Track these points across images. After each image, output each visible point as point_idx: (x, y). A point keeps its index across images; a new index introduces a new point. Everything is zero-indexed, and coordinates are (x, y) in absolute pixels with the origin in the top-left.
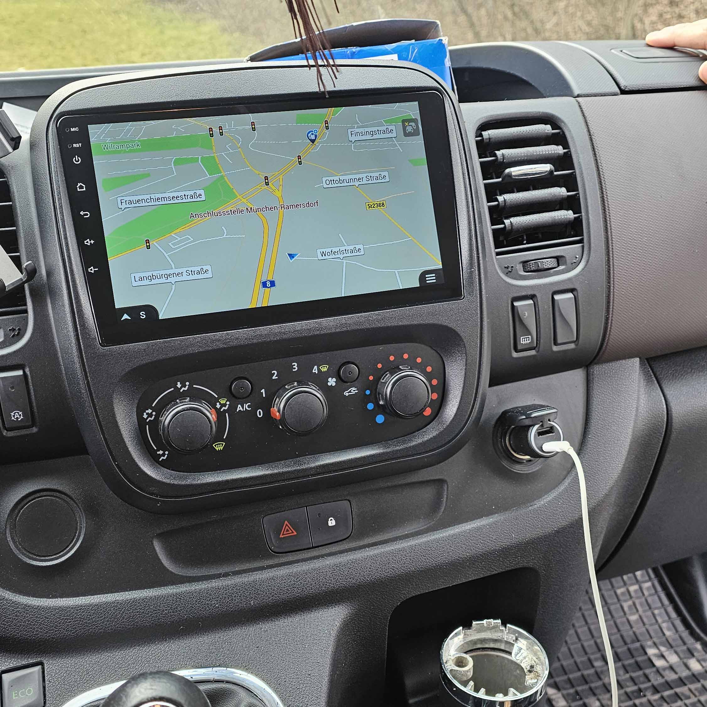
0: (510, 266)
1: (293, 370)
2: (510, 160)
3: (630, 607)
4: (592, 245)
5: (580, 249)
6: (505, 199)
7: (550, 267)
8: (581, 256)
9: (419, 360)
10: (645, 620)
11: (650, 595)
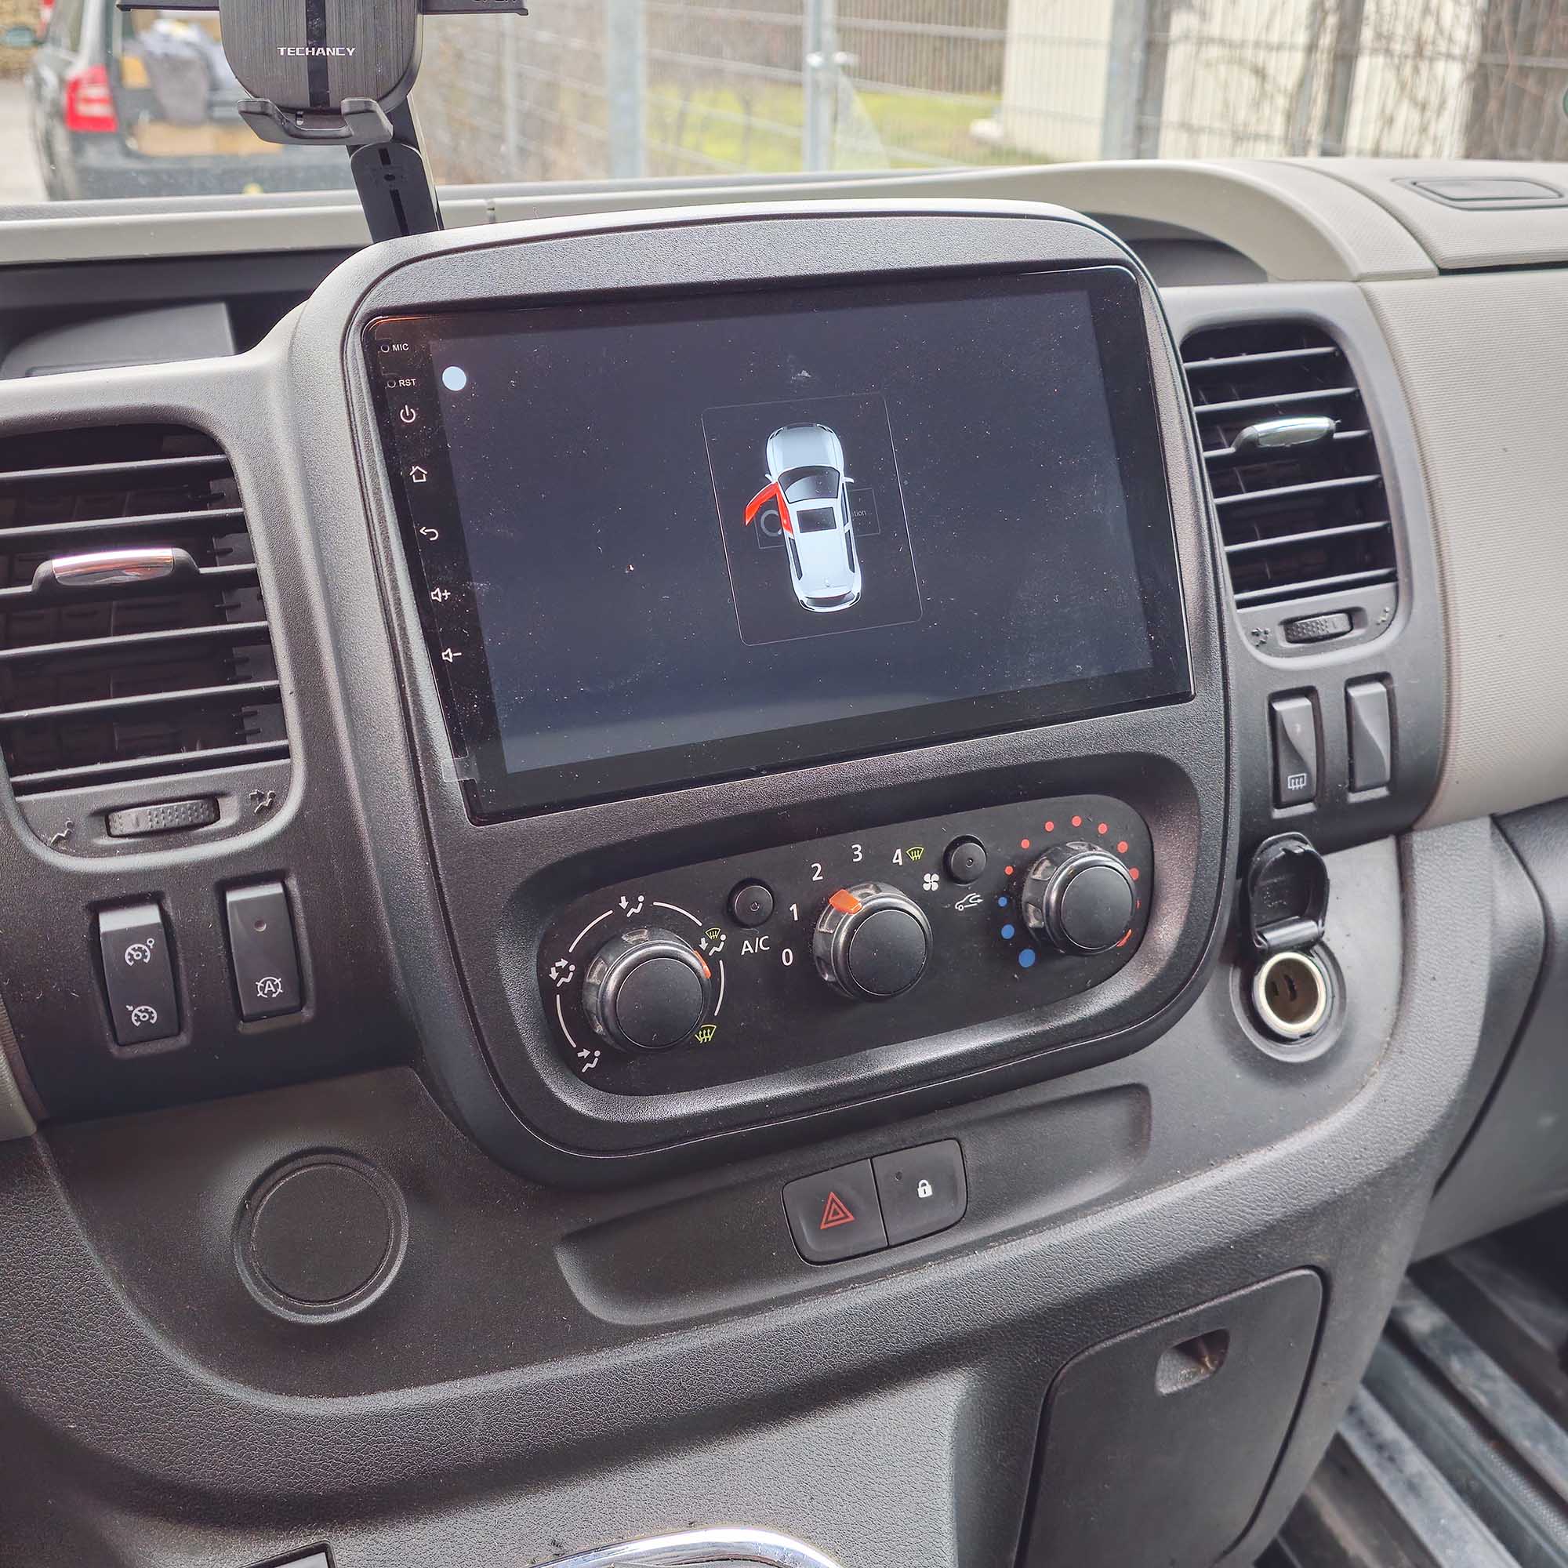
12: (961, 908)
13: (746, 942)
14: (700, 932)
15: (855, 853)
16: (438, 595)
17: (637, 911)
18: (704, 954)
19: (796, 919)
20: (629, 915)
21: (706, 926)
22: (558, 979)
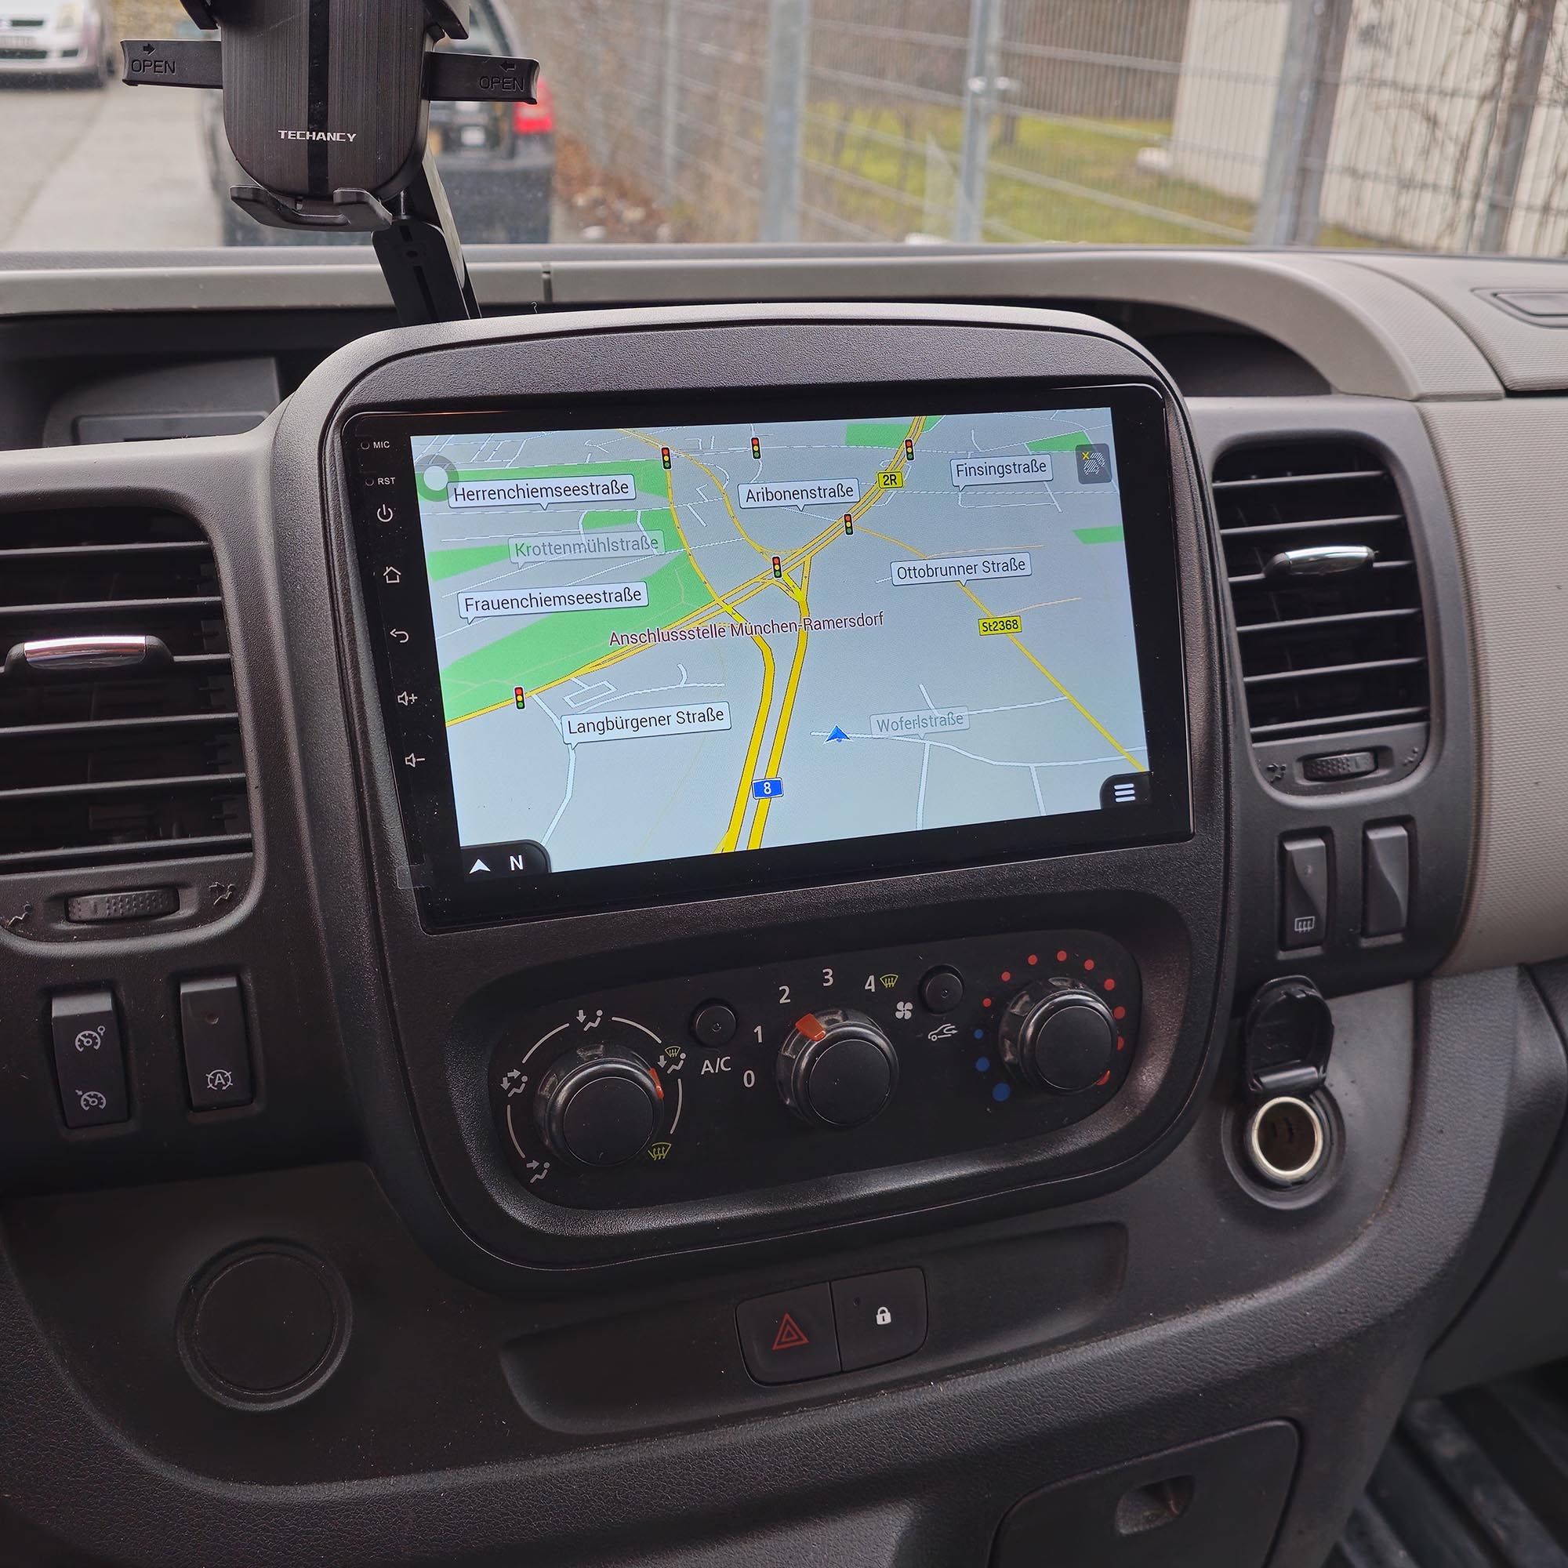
12: (934, 1038)
13: (707, 1062)
14: (660, 1050)
15: (826, 977)
16: (405, 699)
17: (595, 1025)
18: (661, 1072)
19: (760, 1041)
20: (585, 1029)
21: (665, 1044)
22: (510, 1089)
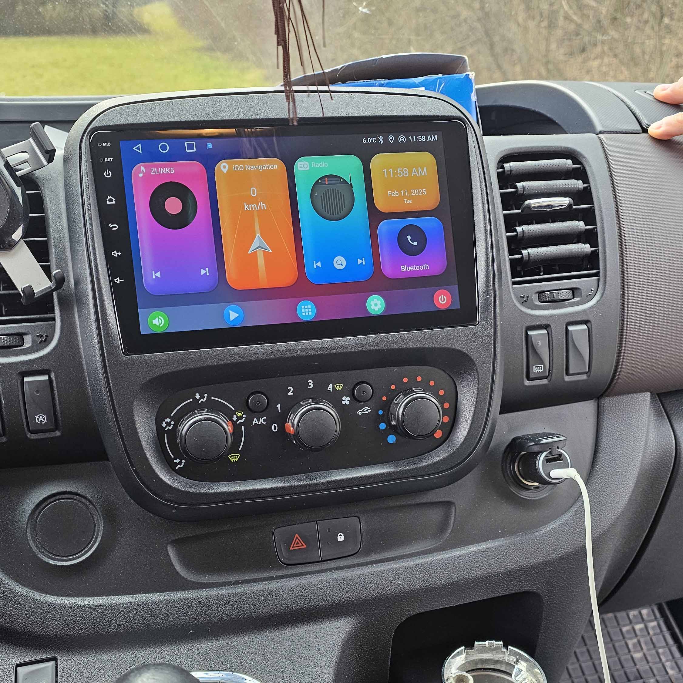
0: (526, 295)
1: (309, 387)
2: (530, 192)
3: (634, 645)
4: (608, 279)
5: (596, 282)
6: (524, 229)
7: (565, 298)
8: (596, 289)
9: (432, 383)
10: (649, 658)
11: (655, 634)
